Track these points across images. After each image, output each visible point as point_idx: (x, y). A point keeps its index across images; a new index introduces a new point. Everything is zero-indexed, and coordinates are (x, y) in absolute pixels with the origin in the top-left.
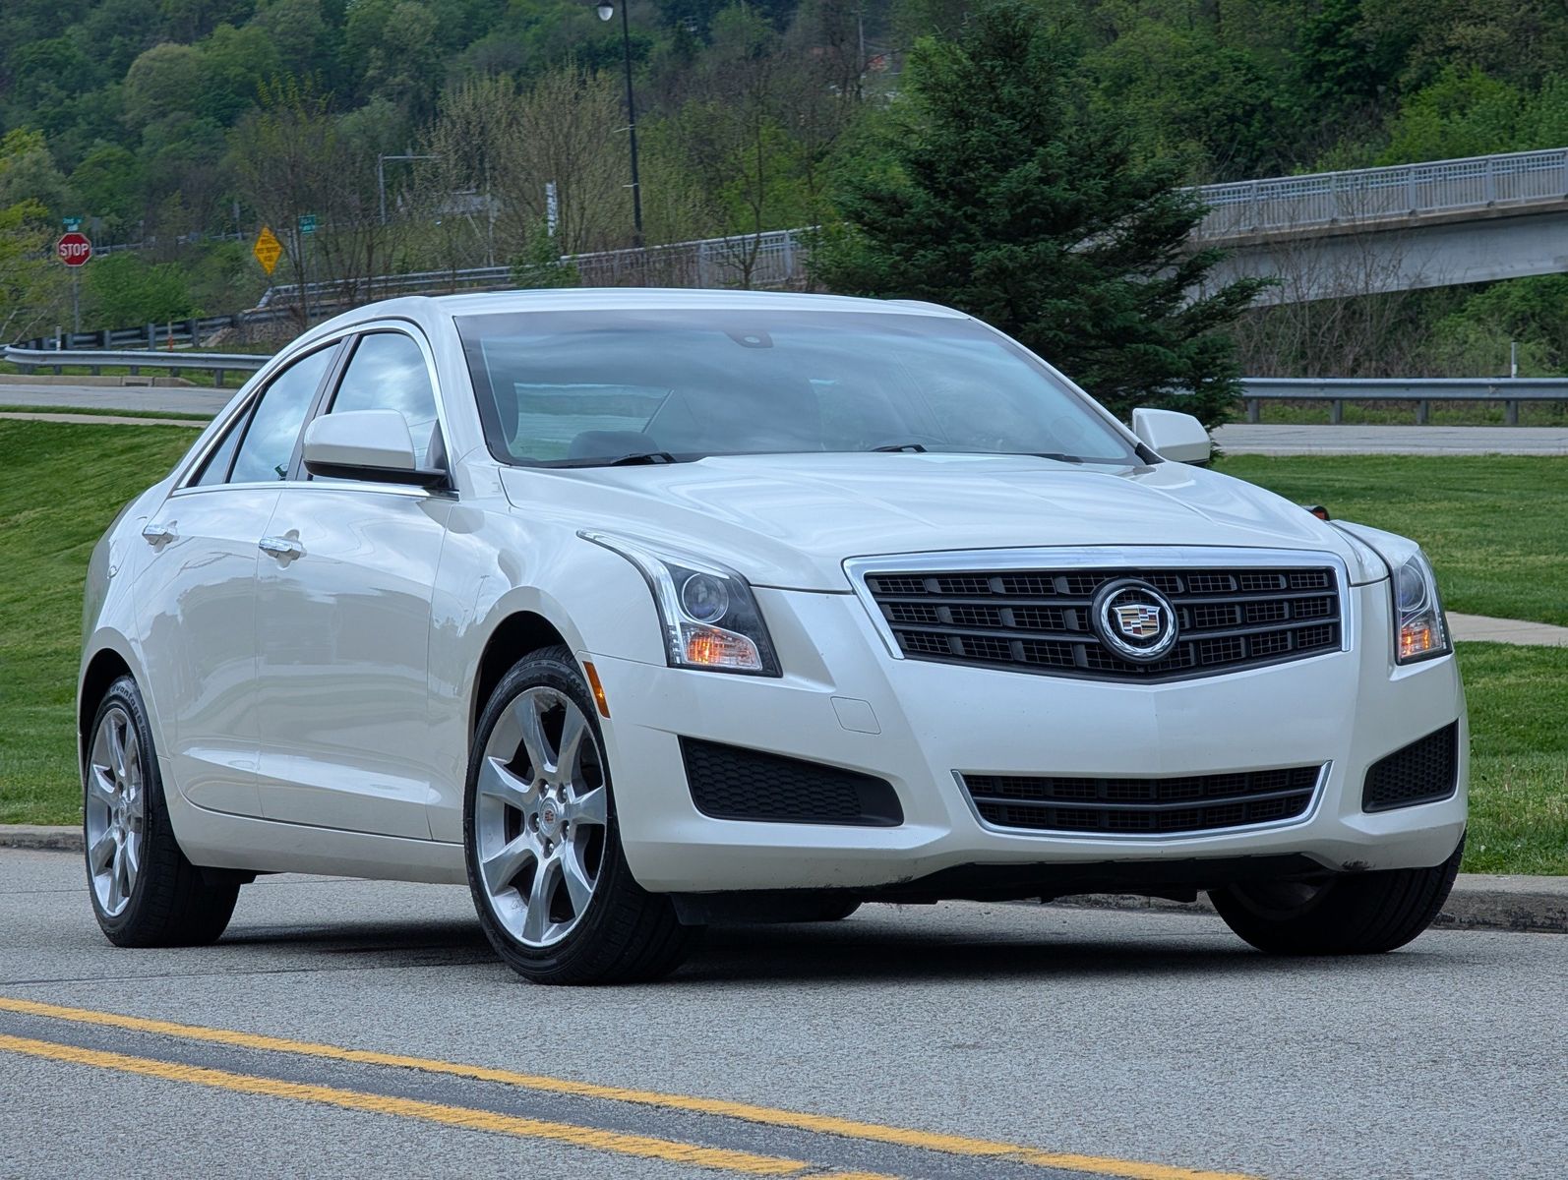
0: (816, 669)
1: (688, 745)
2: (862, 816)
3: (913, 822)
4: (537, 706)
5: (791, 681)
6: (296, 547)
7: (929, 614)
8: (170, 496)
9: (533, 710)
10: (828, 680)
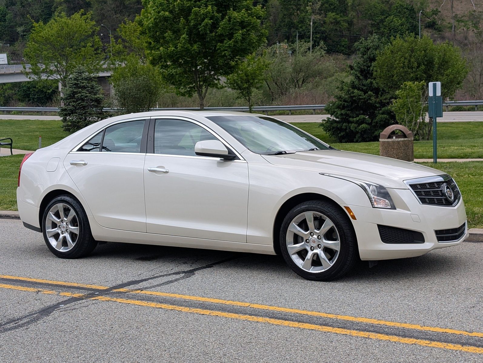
0: (406, 208)
1: (379, 226)
2: (415, 241)
3: (428, 242)
4: (313, 215)
5: (398, 210)
6: (168, 171)
7: (427, 194)
8: (69, 153)
9: (312, 216)
10: (409, 210)
